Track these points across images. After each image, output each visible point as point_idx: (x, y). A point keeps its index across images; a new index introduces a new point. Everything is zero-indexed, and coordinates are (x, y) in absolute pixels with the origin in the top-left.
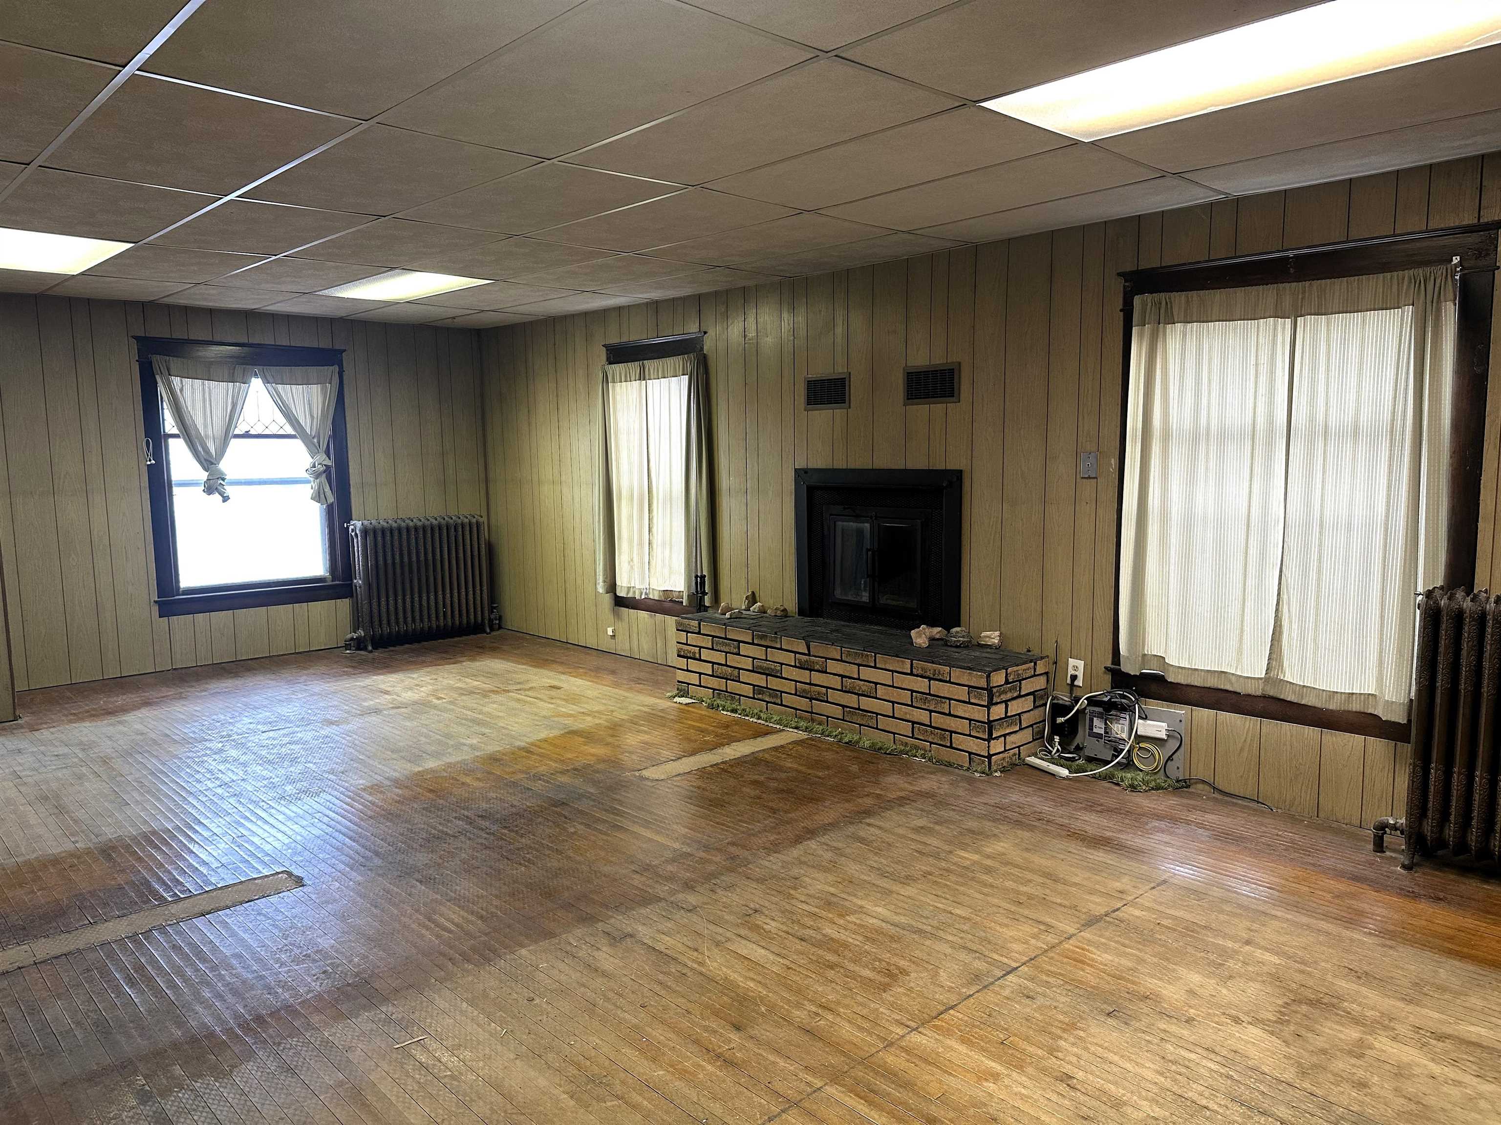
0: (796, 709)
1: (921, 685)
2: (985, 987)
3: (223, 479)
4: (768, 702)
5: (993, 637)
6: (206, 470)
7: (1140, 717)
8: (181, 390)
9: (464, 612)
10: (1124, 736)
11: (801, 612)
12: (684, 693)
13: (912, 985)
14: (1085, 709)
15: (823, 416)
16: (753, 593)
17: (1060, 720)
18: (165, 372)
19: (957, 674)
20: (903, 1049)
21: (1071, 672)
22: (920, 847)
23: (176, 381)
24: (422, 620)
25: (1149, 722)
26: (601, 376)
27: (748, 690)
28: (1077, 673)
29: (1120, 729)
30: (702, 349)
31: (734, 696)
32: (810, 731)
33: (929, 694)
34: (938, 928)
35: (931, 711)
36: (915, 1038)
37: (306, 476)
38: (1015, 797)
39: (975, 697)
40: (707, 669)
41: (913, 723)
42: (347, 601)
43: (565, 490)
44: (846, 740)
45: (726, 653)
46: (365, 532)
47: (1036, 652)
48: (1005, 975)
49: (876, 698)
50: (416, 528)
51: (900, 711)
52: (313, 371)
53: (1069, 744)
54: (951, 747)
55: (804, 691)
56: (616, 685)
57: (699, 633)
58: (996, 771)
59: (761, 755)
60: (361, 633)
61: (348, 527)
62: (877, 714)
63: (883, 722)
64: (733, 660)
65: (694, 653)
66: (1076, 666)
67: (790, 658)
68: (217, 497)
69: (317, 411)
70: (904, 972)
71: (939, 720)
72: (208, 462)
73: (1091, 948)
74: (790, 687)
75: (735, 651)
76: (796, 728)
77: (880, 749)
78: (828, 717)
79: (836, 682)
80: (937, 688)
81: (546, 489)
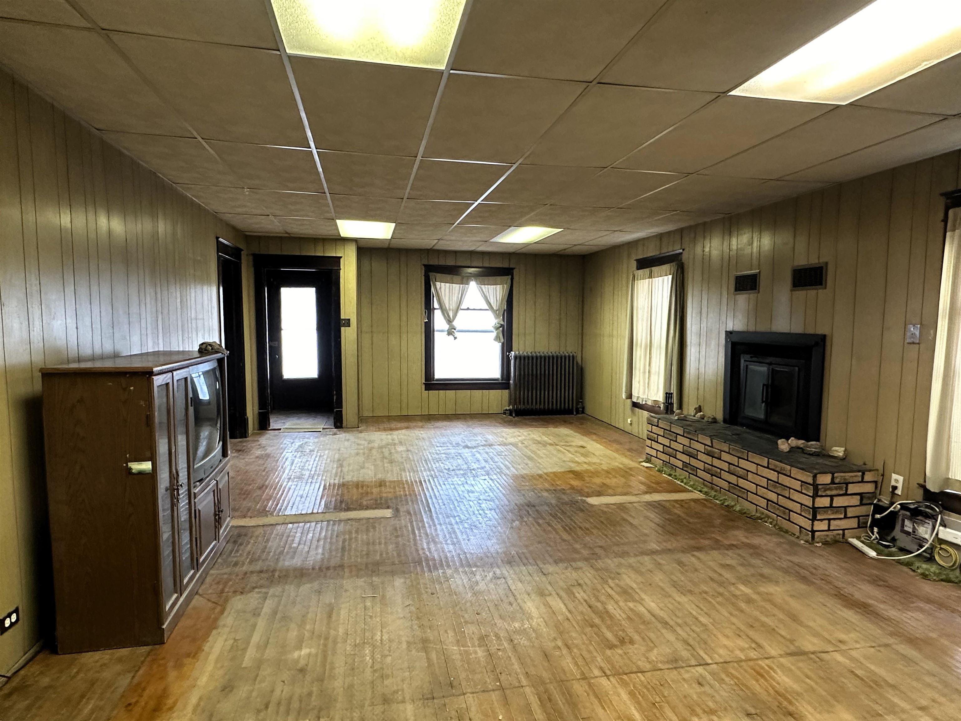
0: (704, 480)
1: (773, 476)
2: (675, 668)
3: (455, 329)
4: (690, 473)
5: (839, 451)
6: (449, 324)
7: (941, 525)
8: (440, 288)
9: (563, 402)
10: (927, 536)
11: (725, 421)
12: (648, 461)
13: (630, 651)
14: (899, 511)
15: (743, 299)
16: (700, 406)
17: (878, 516)
18: (434, 280)
19: (795, 472)
20: (590, 685)
21: (893, 483)
22: (715, 576)
23: (438, 284)
24: (540, 404)
25: (948, 530)
26: (632, 276)
27: (680, 464)
28: (897, 485)
29: (924, 531)
30: (681, 260)
31: (674, 467)
32: (707, 495)
33: (777, 483)
34: (679, 625)
35: (778, 494)
36: (604, 681)
37: (493, 329)
38: (818, 562)
39: (805, 489)
40: (660, 448)
41: (768, 500)
42: (507, 391)
43: (615, 341)
44: (726, 504)
45: (671, 440)
46: (516, 357)
47: (869, 465)
48: (696, 666)
49: (747, 480)
50: (541, 357)
51: (761, 491)
52: (499, 278)
53: (888, 534)
54: (789, 520)
55: (709, 469)
56: (617, 451)
57: (657, 426)
58: (818, 543)
59: (664, 503)
60: (511, 407)
61: (509, 355)
62: (748, 491)
63: (751, 496)
64: (674, 445)
65: (655, 438)
66: (897, 480)
67: (701, 447)
68: (451, 337)
69: (499, 297)
70: (632, 642)
71: (783, 501)
72: (449, 321)
73: (778, 671)
74: (701, 465)
75: (675, 439)
76: (700, 491)
77: (745, 513)
78: (721, 488)
79: (725, 466)
80: (784, 480)
81: (606, 339)
